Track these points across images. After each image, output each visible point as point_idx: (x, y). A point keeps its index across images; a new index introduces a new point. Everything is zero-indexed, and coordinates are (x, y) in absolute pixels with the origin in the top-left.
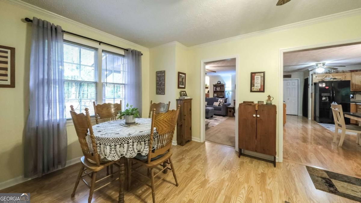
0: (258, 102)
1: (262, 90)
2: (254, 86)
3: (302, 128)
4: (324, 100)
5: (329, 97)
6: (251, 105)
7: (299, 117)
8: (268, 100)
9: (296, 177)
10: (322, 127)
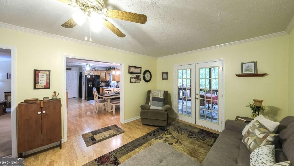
0: (44, 98)
1: (48, 86)
2: (38, 83)
3: (79, 107)
4: (90, 86)
5: (92, 84)
6: (35, 103)
7: (77, 99)
8: (53, 96)
9: (76, 147)
10: (89, 103)
